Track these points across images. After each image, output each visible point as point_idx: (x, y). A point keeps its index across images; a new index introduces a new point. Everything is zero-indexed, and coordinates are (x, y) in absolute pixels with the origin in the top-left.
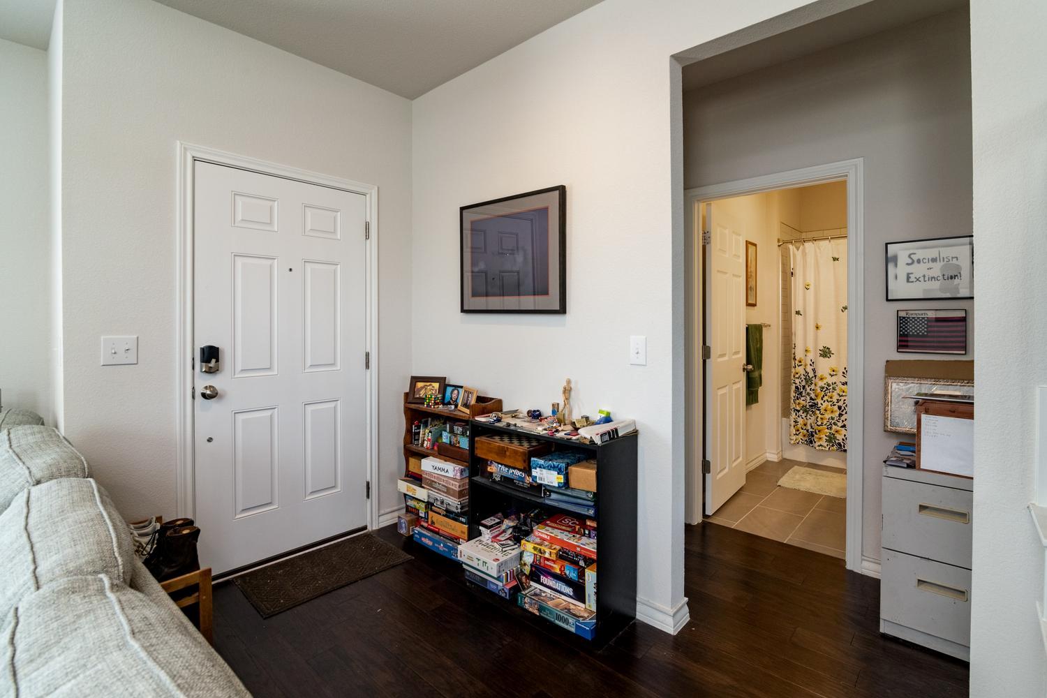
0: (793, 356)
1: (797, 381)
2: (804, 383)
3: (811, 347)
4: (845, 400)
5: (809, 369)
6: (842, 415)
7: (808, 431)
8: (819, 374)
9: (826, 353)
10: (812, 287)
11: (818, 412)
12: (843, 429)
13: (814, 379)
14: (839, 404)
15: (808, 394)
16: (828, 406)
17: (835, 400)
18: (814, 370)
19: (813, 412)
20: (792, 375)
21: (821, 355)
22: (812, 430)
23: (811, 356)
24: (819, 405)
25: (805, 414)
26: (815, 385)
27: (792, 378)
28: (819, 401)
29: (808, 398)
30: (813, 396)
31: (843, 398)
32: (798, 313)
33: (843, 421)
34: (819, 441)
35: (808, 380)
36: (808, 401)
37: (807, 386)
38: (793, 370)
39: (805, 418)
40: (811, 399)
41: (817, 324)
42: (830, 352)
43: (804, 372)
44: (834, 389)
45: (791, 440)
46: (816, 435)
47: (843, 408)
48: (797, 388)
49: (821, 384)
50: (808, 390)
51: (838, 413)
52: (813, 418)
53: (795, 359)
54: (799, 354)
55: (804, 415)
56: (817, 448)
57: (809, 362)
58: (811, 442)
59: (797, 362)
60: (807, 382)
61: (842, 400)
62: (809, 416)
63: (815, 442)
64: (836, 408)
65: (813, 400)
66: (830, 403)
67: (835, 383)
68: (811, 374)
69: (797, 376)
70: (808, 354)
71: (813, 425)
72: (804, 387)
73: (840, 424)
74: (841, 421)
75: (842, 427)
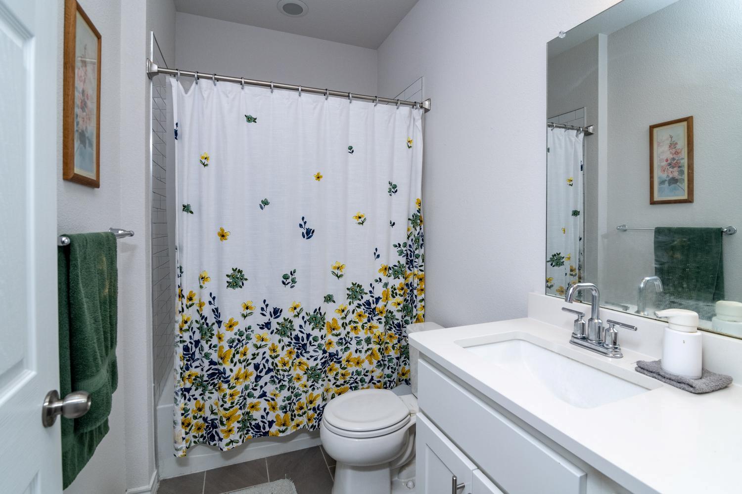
0: (178, 290)
1: (186, 336)
2: (197, 336)
3: (210, 271)
4: (264, 353)
5: (207, 311)
6: (260, 377)
7: (205, 419)
8: (225, 318)
9: (236, 280)
10: (212, 162)
11: (225, 386)
12: (262, 400)
13: (216, 327)
14: (255, 361)
15: (207, 356)
16: (240, 369)
17: (249, 356)
18: (216, 311)
19: (214, 385)
20: (177, 327)
21: (230, 285)
22: (213, 417)
23: (210, 286)
24: (228, 373)
25: (200, 391)
26: (220, 338)
27: (177, 332)
28: (227, 366)
29: (206, 362)
30: (215, 357)
31: (261, 351)
32: (186, 208)
33: (261, 387)
34: (228, 436)
35: (206, 331)
36: (207, 367)
37: (203, 343)
38: (179, 318)
39: (199, 398)
40: (212, 363)
41: (222, 230)
42: (243, 279)
43: (198, 318)
44: (248, 338)
45: (177, 450)
46: (222, 428)
47: (261, 367)
48: (186, 349)
49: (228, 335)
50: (206, 347)
51: (255, 376)
52: (216, 395)
53: (181, 296)
54: (188, 283)
55: (197, 394)
56: (225, 449)
57: (206, 299)
58: (212, 438)
59: (185, 301)
60: (203, 335)
61: (260, 356)
62: (207, 394)
63: (221, 439)
64: (251, 368)
65: (215, 364)
66: (244, 364)
67: (249, 328)
68: (211, 320)
69: (186, 327)
70: (206, 284)
71: (214, 407)
72: (197, 343)
73: (257, 393)
74: (258, 388)
75: (260, 397)
